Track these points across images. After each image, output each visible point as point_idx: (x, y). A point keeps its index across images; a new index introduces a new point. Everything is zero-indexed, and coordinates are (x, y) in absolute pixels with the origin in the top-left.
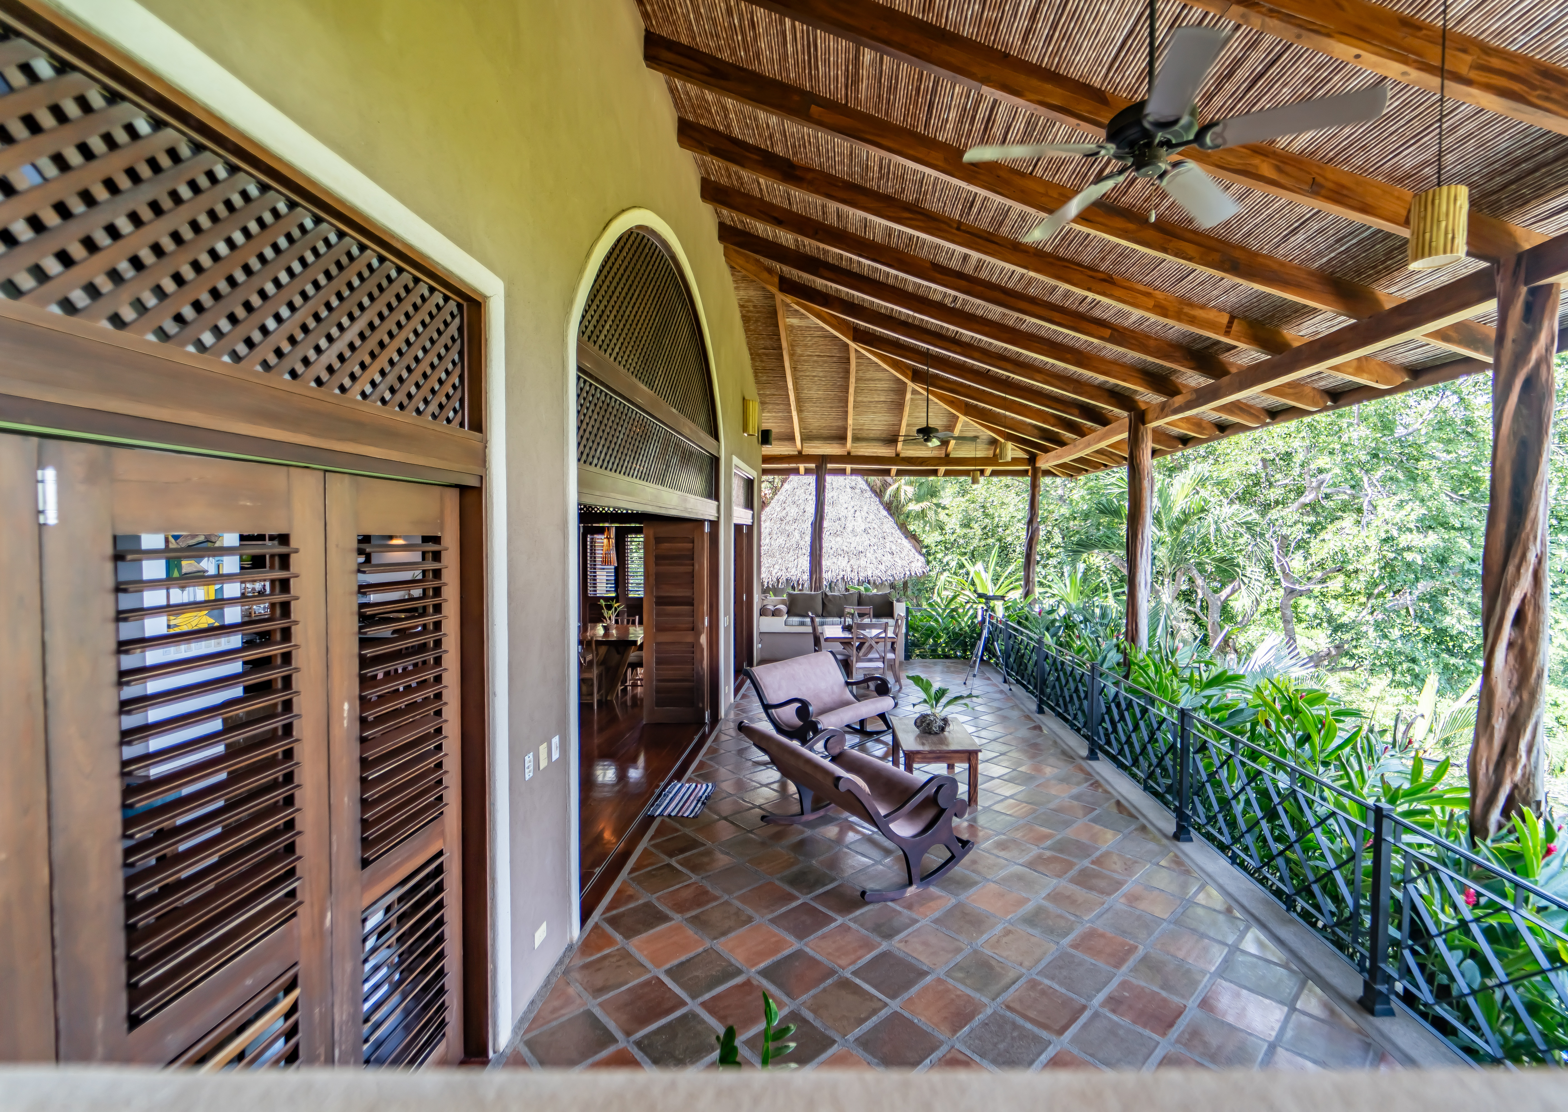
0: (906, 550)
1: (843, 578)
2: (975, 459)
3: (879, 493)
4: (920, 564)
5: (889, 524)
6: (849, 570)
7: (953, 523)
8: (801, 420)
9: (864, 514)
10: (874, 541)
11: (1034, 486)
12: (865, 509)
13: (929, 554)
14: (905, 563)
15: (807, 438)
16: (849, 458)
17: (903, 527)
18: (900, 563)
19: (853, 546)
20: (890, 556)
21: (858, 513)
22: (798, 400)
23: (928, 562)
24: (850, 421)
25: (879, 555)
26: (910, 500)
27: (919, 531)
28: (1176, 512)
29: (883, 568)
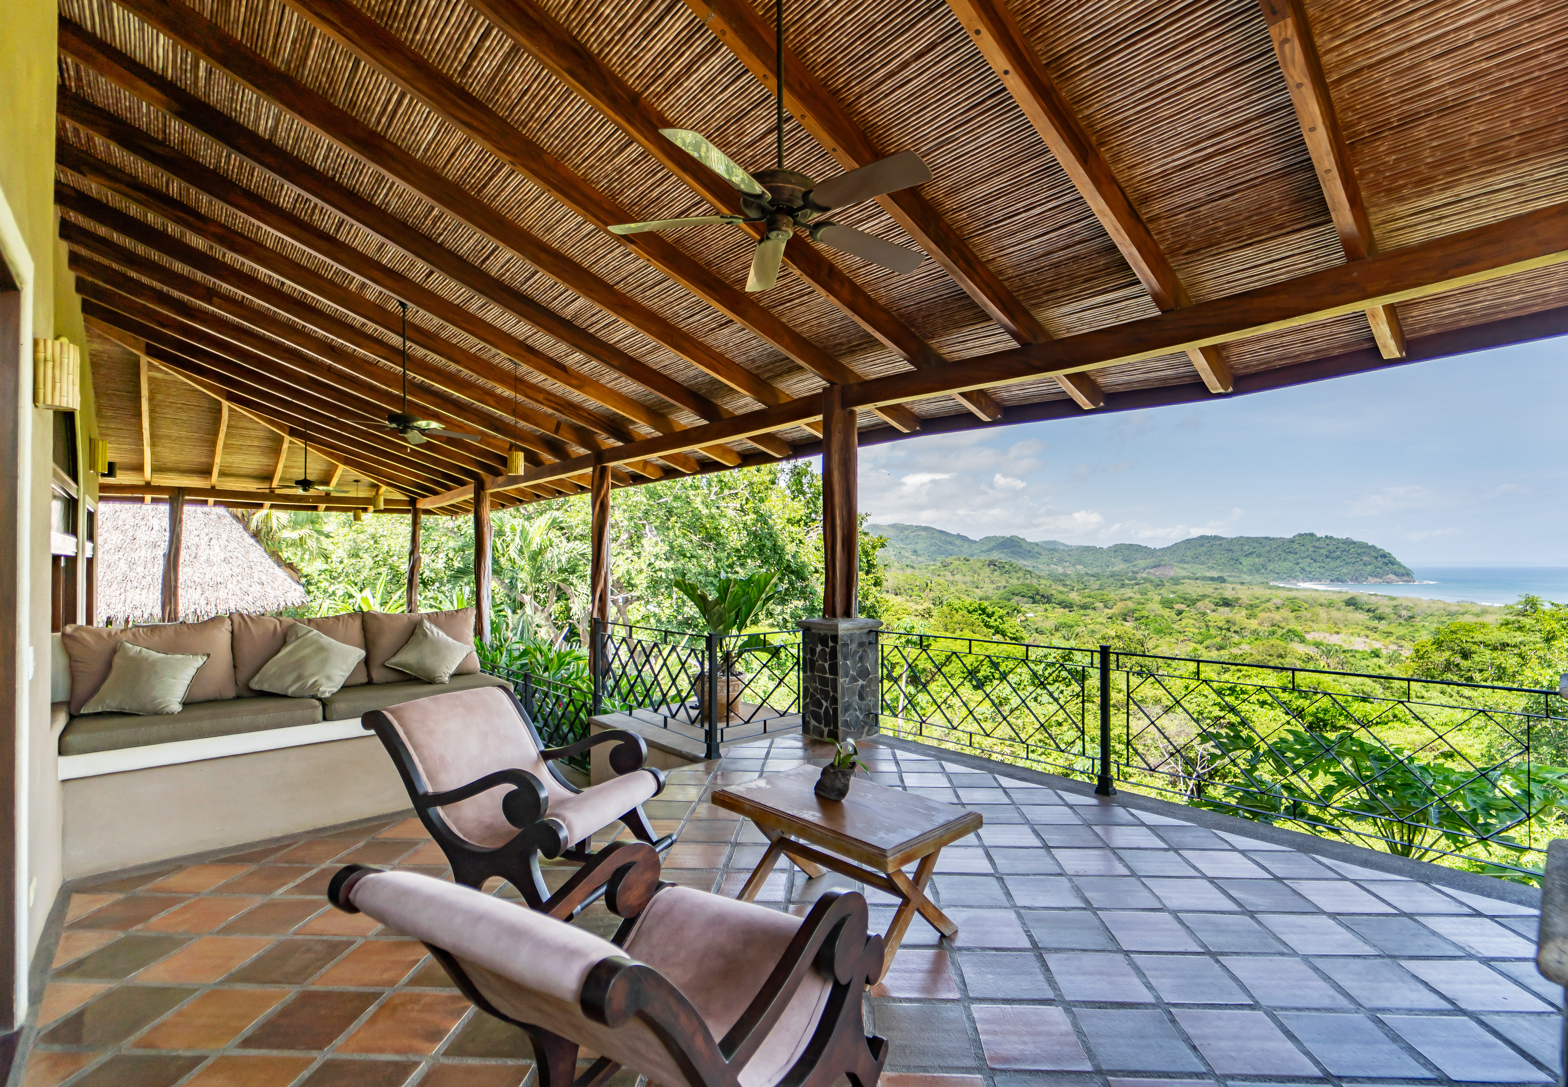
0: (279, 581)
1: (195, 612)
2: (357, 498)
3: (244, 522)
4: (298, 594)
5: (257, 552)
6: (203, 602)
7: (339, 552)
8: (153, 453)
9: (223, 542)
10: (236, 571)
11: (415, 523)
12: (224, 536)
13: (309, 583)
14: (279, 593)
15: (157, 469)
16: (212, 491)
17: (275, 555)
18: (272, 594)
19: (208, 577)
20: (259, 587)
21: (213, 542)
22: (152, 436)
23: (309, 592)
24: (218, 460)
25: (245, 585)
26: (284, 527)
27: (295, 560)
28: (534, 547)
29: (250, 599)
